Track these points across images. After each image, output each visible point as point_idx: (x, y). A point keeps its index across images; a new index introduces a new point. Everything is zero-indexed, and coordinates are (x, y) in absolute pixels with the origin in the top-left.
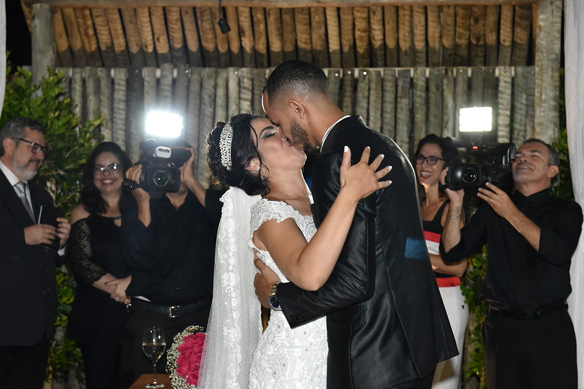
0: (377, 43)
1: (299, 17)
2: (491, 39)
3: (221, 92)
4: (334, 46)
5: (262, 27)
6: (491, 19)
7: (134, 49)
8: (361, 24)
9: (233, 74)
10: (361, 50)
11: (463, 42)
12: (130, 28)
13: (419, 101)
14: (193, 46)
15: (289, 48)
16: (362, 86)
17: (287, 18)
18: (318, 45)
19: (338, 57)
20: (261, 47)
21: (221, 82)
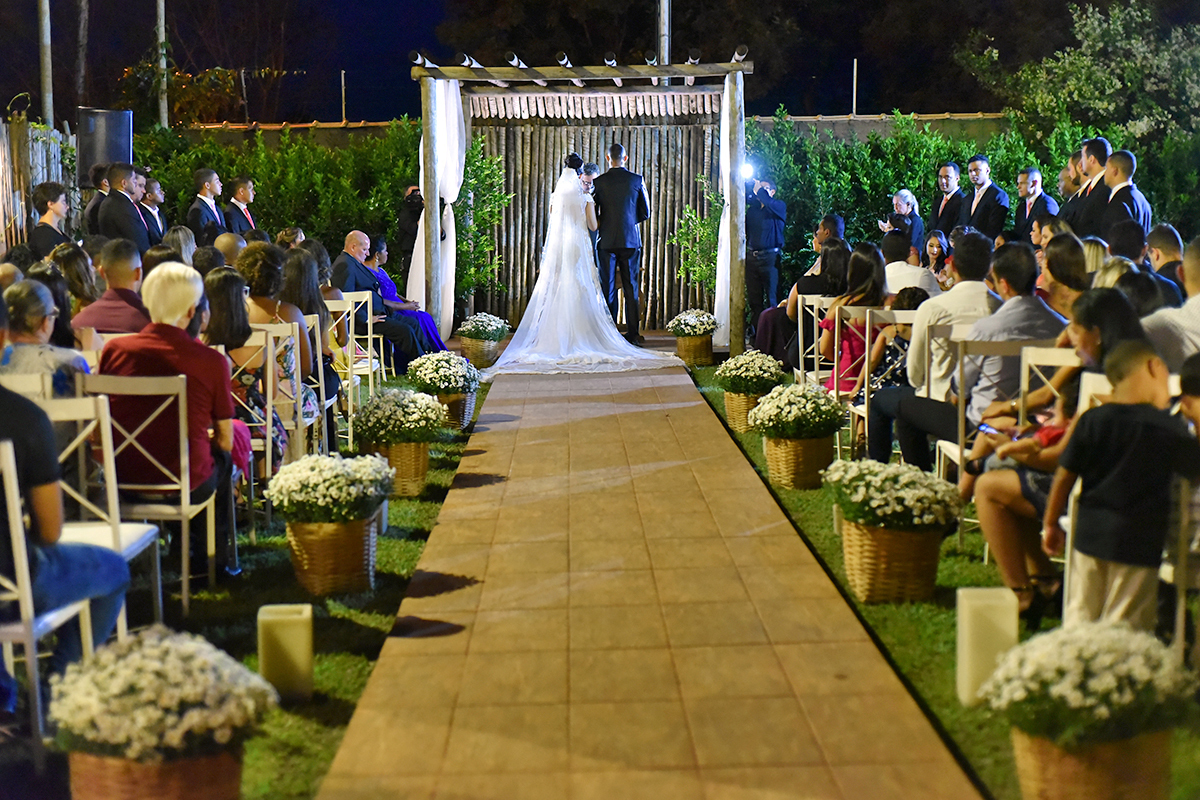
0: (640, 113)
1: (599, 100)
2: (700, 112)
3: (558, 140)
4: (618, 114)
5: (580, 105)
6: (700, 101)
7: (510, 117)
8: (632, 104)
9: (564, 129)
10: (632, 117)
11: (686, 112)
12: (508, 106)
13: (664, 144)
14: (542, 115)
15: (594, 116)
16: (633, 136)
17: (593, 101)
18: (610, 115)
19: (620, 120)
20: (579, 116)
21: (558, 135)
